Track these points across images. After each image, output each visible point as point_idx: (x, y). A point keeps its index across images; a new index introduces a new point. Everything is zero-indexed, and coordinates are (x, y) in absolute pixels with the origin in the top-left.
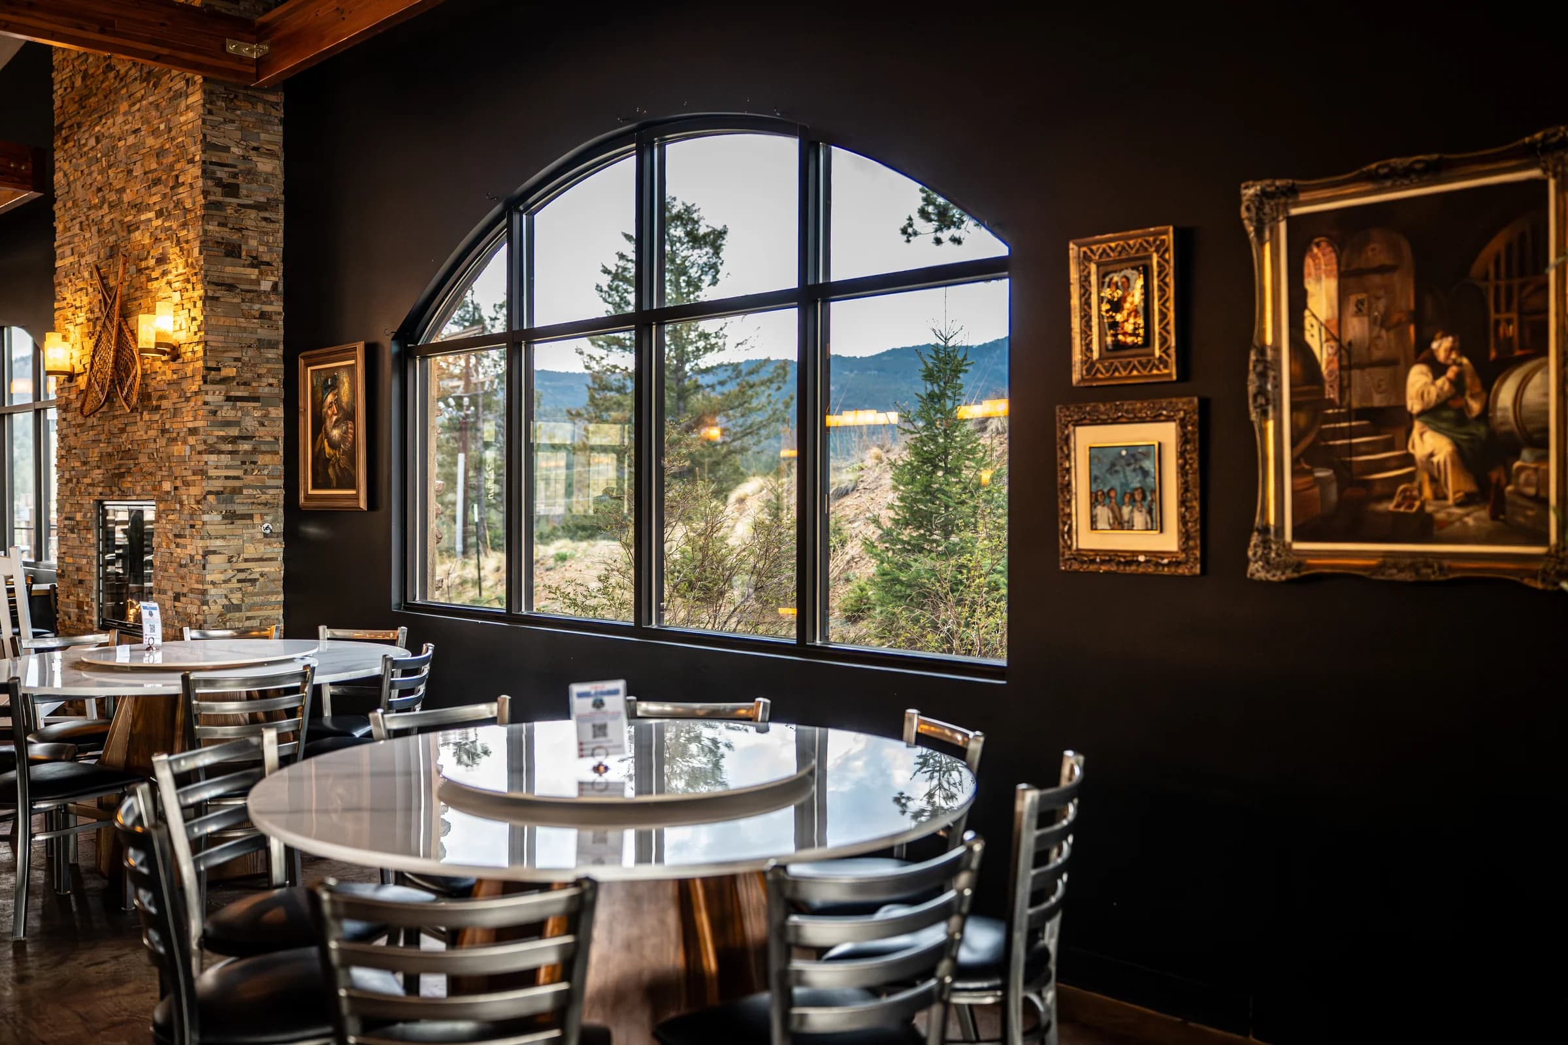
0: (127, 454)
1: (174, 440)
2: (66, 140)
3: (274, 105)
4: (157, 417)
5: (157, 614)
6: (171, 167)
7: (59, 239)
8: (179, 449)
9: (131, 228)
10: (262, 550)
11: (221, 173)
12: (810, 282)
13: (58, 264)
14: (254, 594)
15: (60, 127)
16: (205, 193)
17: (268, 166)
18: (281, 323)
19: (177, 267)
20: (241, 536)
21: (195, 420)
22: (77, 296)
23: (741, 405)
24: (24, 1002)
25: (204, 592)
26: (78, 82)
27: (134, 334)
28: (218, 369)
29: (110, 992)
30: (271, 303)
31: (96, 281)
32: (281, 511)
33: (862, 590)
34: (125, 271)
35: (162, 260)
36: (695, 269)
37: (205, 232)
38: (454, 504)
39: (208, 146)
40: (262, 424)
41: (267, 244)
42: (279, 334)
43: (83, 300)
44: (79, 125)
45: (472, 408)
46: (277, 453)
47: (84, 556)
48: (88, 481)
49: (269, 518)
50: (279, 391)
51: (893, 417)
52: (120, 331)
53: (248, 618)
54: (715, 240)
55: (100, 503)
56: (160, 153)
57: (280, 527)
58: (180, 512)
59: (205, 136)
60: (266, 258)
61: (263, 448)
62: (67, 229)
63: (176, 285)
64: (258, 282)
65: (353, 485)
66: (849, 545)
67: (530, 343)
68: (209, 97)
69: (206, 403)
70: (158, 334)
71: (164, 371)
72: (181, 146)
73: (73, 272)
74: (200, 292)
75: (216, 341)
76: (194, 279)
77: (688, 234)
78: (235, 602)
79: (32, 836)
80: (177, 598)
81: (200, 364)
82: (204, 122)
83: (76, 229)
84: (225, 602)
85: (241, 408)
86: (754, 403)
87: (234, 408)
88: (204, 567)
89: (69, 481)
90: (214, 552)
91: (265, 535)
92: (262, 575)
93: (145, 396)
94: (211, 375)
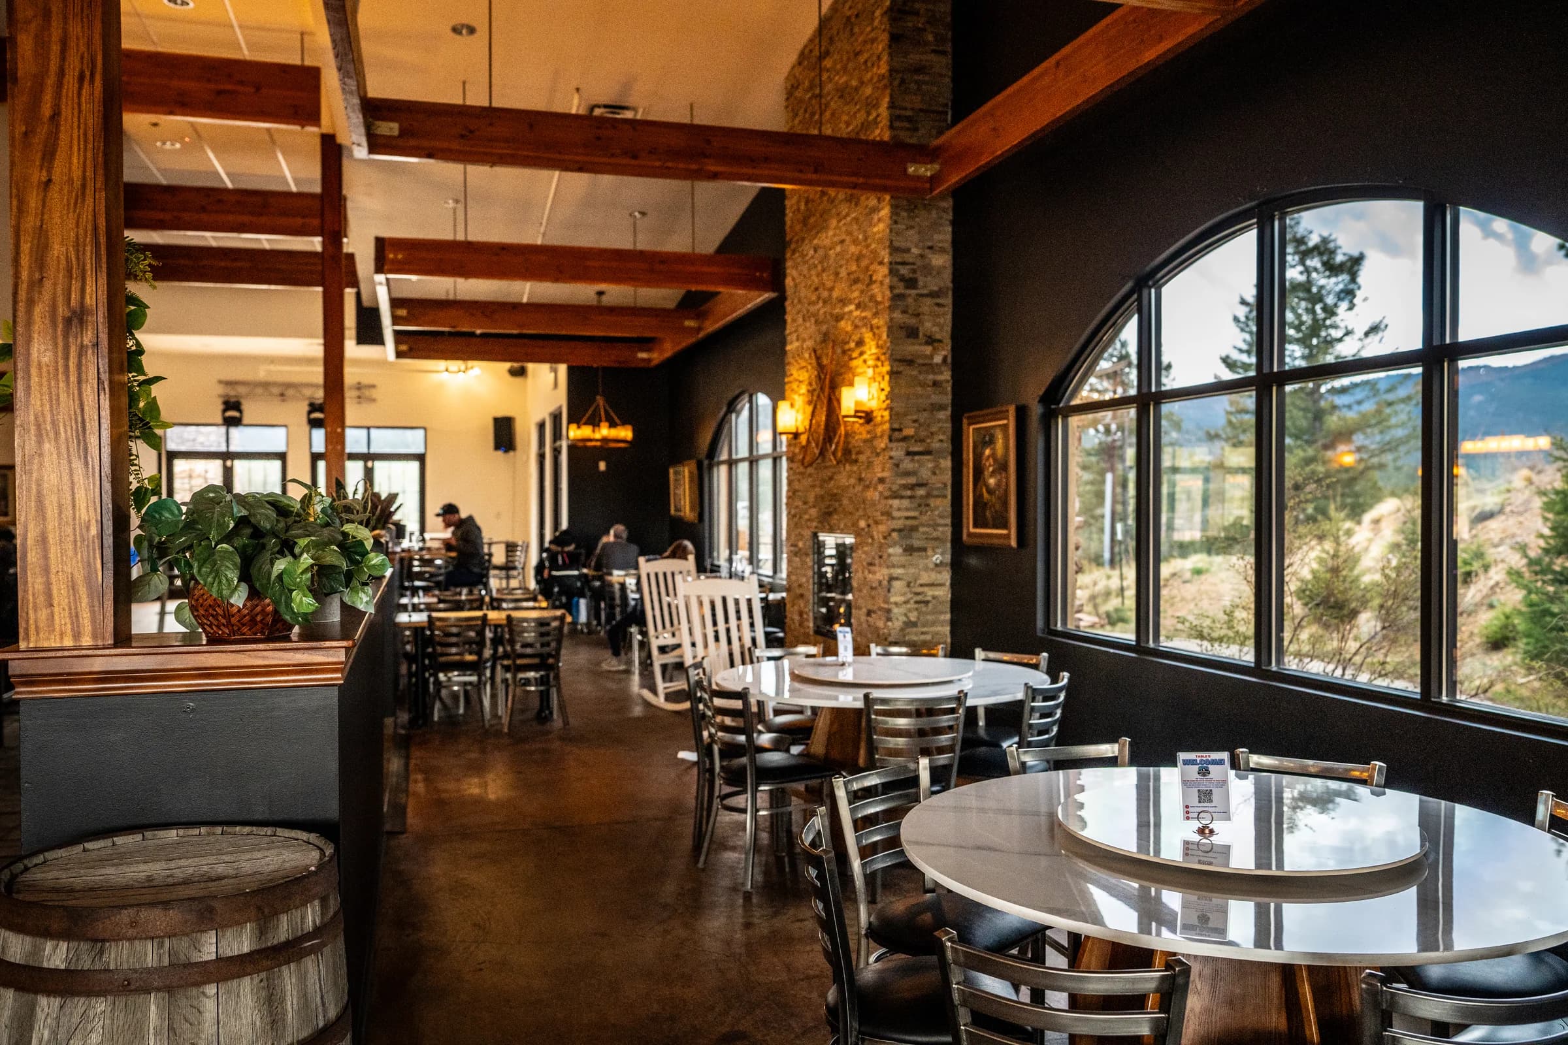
0: (834, 497)
1: (867, 487)
2: (794, 252)
3: (945, 210)
4: (855, 468)
5: (849, 637)
6: (867, 268)
7: (789, 328)
8: (873, 495)
9: (839, 318)
10: (933, 577)
11: (904, 270)
12: (1436, 342)
13: (788, 348)
14: (927, 614)
15: (790, 242)
16: (892, 288)
17: (942, 261)
18: (949, 389)
19: (871, 349)
20: (917, 565)
21: (883, 470)
22: (801, 372)
23: (1379, 423)
24: (748, 945)
25: (889, 611)
26: (803, 207)
27: (839, 401)
28: (900, 430)
29: (808, 948)
30: (942, 373)
31: (814, 361)
32: (949, 545)
33: (1507, 617)
34: (834, 352)
35: (860, 343)
36: (1331, 296)
37: (891, 319)
38: (1103, 516)
39: (894, 250)
40: (934, 473)
41: (938, 325)
42: (947, 399)
43: (804, 376)
44: (803, 239)
45: (1119, 434)
46: (945, 497)
47: (805, 575)
48: (806, 517)
49: (939, 551)
50: (947, 446)
51: (1544, 442)
52: (830, 401)
53: (923, 633)
54: (1352, 267)
55: (815, 535)
56: (859, 258)
57: (948, 558)
58: (872, 544)
59: (891, 242)
60: (938, 337)
61: (935, 493)
62: (794, 320)
63: (870, 363)
64: (931, 357)
65: (1005, 525)
66: (1492, 571)
67: (1158, 404)
68: (895, 209)
69: (891, 458)
70: (857, 403)
71: (861, 432)
72: (874, 252)
73: (799, 354)
74: (887, 368)
75: (899, 406)
76: (883, 358)
77: (1324, 264)
78: (913, 619)
79: (757, 811)
80: (869, 613)
81: (887, 426)
82: (891, 231)
83: (801, 320)
84: (905, 619)
85: (918, 461)
86: (1393, 421)
87: (912, 461)
88: (889, 591)
89: (794, 516)
90: (897, 579)
91: (936, 565)
92: (934, 597)
93: (847, 452)
94: (895, 434)
